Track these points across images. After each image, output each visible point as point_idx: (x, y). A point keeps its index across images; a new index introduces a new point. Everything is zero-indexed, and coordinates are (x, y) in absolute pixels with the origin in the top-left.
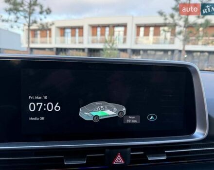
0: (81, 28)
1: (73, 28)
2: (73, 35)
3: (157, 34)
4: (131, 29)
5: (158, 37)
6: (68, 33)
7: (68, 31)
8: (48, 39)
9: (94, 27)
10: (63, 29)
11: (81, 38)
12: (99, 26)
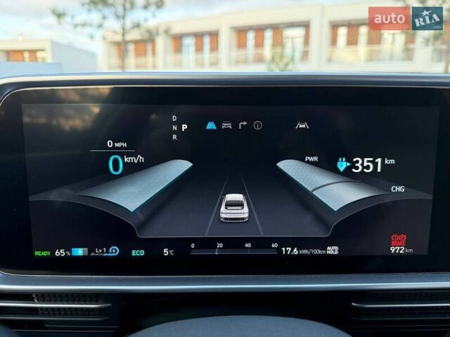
0: (214, 35)
1: (199, 36)
2: (199, 48)
3: (374, 40)
4: (320, 32)
5: (375, 47)
6: (189, 46)
7: (189, 42)
8: (149, 59)
9: (241, 32)
10: (178, 39)
11: (215, 55)
12: (251, 28)
